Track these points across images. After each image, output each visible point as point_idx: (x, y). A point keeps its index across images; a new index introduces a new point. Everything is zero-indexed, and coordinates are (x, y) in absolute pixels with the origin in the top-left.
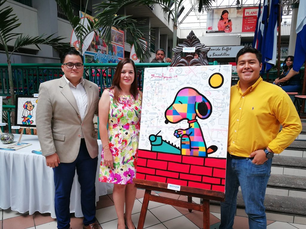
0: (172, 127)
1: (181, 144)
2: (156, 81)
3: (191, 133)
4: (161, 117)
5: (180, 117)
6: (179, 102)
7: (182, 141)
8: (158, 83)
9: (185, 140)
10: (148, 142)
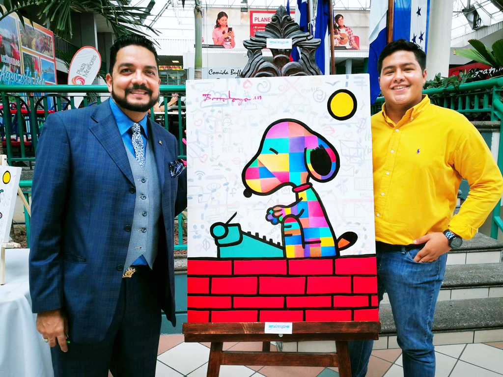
0: (260, 202)
1: (284, 236)
2: (214, 108)
3: (303, 211)
4: (235, 184)
5: (276, 181)
6: (271, 149)
7: (285, 229)
8: (220, 112)
9: (290, 226)
10: (208, 240)
